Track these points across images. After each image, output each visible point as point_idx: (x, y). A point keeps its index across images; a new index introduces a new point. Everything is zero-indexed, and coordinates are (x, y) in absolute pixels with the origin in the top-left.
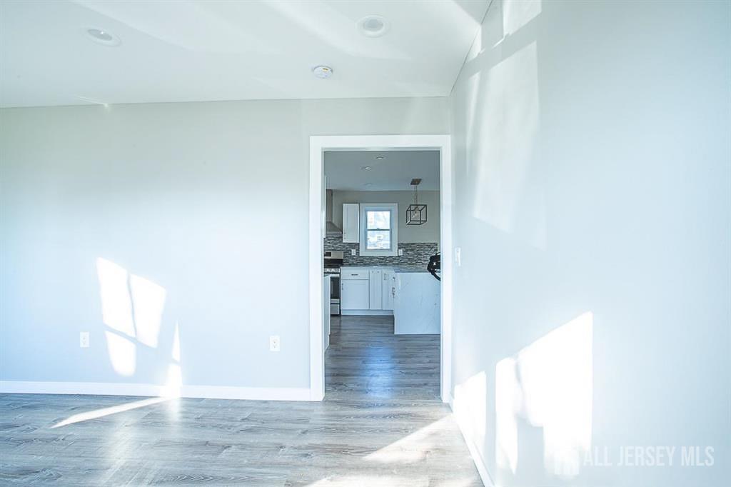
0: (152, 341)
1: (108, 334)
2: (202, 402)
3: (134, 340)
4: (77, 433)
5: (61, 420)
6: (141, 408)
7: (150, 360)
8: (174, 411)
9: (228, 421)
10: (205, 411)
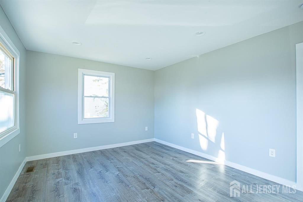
0: (213, 140)
1: (200, 135)
2: (233, 169)
3: (207, 139)
4: (193, 165)
5: (188, 160)
6: (211, 164)
7: (213, 147)
8: (222, 169)
9: (247, 182)
10: (236, 174)
